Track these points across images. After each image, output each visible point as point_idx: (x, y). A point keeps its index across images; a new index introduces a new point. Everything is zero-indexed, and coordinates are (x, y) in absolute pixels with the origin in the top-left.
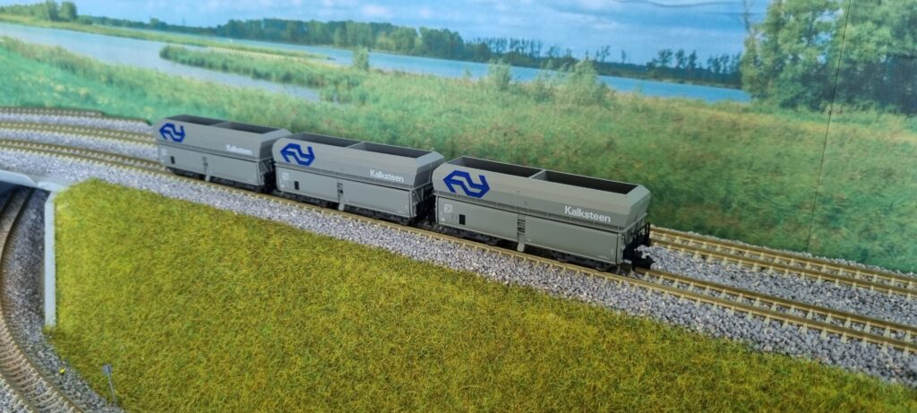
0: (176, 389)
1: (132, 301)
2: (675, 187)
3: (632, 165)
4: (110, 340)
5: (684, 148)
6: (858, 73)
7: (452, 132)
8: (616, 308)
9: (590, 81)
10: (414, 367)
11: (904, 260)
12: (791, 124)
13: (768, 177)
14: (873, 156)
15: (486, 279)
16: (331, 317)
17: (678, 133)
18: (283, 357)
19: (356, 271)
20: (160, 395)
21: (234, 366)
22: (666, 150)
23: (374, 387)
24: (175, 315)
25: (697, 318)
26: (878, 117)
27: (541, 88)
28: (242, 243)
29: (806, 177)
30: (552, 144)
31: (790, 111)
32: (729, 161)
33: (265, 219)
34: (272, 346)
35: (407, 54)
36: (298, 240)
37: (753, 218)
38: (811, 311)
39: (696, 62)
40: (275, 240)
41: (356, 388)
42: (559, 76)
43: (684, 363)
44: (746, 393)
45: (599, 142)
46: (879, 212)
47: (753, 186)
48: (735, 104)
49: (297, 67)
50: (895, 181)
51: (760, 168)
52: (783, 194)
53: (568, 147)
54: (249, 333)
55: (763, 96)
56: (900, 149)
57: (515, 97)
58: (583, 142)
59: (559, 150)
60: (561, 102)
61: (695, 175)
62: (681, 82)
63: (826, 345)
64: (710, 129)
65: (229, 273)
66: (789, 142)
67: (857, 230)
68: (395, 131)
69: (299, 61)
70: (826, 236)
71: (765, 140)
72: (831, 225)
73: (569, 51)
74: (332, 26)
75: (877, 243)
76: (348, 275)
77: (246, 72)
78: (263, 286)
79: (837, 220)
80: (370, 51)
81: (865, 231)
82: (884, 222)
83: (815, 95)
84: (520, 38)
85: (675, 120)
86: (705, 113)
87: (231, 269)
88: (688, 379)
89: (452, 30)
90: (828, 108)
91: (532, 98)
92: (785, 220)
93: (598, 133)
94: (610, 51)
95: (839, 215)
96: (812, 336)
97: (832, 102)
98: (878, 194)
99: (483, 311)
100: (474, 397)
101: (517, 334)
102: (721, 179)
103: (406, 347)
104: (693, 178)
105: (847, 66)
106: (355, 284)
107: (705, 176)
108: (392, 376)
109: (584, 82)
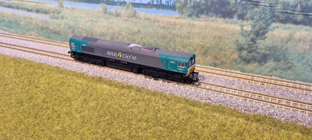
2: (159, 44)
3: (146, 37)
5: (161, 31)
6: (209, 5)
8: (126, 82)
9: (131, 9)
10: (62, 104)
11: (226, 66)
12: (191, 22)
13: (186, 40)
14: (215, 32)
15: (88, 75)
16: (38, 90)
17: (159, 26)
18: (21, 104)
22: (156, 32)
23: (49, 111)
26: (216, 19)
27: (117, 12)
28: (12, 66)
29: (197, 40)
30: (122, 31)
31: (191, 18)
32: (174, 35)
33: (21, 58)
34: (18, 100)
35: (75, 2)
36: (30, 64)
39: (162, 2)
40: (23, 65)
41: (43, 112)
42: (122, 8)
45: (136, 30)
46: (218, 50)
48: (175, 16)
49: (40, 7)
50: (222, 40)
51: (184, 37)
52: (191, 46)
53: (126, 32)
54: (11, 96)
55: (182, 13)
56: (223, 29)
57: (109, 16)
58: (131, 30)
59: (124, 33)
60: (123, 17)
61: (165, 40)
62: (158, 9)
64: (168, 25)
66: (191, 28)
67: (213, 57)
68: (74, 28)
69: (41, 5)
70: (204, 59)
71: (184, 27)
72: (206, 55)
75: (219, 60)
76: (44, 75)
77: (25, 9)
78: (17, 80)
79: (207, 53)
80: (63, 1)
81: (215, 56)
82: (220, 54)
83: (197, 12)
85: (158, 22)
86: (166, 19)
87: (8, 75)
88: (142, 103)
90: (201, 16)
91: (114, 16)
93: (135, 27)
95: (207, 52)
97: (202, 15)
98: (218, 44)
99: (85, 85)
100: (79, 113)
101: (94, 92)
102: (172, 41)
103: (60, 98)
104: (164, 41)
105: (205, 2)
106: (46, 78)
107: (168, 41)
108: (55, 107)
109: (129, 10)
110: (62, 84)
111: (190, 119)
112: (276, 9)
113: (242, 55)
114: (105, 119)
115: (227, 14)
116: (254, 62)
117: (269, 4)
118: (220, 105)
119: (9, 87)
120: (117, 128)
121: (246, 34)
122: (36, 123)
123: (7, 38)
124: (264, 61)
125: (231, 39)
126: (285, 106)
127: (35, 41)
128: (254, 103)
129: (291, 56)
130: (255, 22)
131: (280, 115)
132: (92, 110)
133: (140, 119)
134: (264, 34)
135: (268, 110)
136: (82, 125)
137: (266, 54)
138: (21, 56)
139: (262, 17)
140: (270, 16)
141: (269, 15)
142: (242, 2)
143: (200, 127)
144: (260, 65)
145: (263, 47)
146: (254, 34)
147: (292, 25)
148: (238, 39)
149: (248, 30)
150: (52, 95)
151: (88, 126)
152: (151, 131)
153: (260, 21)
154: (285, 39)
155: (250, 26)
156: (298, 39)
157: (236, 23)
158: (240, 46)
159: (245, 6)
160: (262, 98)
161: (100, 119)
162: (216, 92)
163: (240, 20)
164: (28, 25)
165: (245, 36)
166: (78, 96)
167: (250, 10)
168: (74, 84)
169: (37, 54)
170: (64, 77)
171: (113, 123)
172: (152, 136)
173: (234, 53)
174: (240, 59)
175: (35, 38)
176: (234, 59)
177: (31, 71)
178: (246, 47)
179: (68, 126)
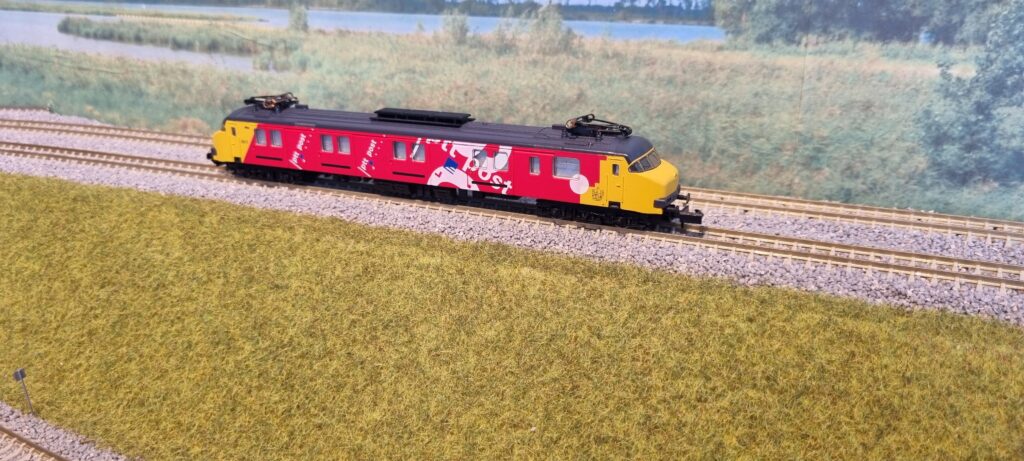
0: (104, 392)
1: (44, 301)
4: (21, 347)
5: (658, 94)
7: (407, 96)
8: (595, 257)
9: (554, 28)
10: (378, 338)
11: (887, 197)
12: (767, 60)
13: (748, 119)
14: (852, 88)
15: (452, 239)
16: (282, 295)
17: (652, 79)
18: (228, 345)
19: (308, 243)
20: (86, 400)
21: (171, 359)
22: (641, 99)
23: (335, 364)
24: (98, 311)
25: (680, 259)
26: (854, 46)
28: (173, 225)
29: (785, 117)
30: (517, 101)
31: (766, 46)
32: (706, 106)
33: (198, 197)
34: (214, 333)
35: (351, 9)
36: (237, 215)
37: (734, 165)
38: (795, 244)
41: (315, 367)
43: (668, 303)
44: (733, 326)
45: (568, 95)
46: (860, 148)
47: (732, 130)
48: (710, 42)
49: (223, 33)
50: (874, 114)
51: (739, 111)
52: (763, 137)
53: (534, 103)
54: (186, 322)
55: (738, 32)
56: (879, 78)
57: (474, 51)
58: (550, 96)
59: (525, 107)
60: (525, 53)
61: (672, 124)
62: (652, 22)
63: (811, 273)
64: (684, 72)
65: (160, 257)
66: (766, 80)
67: (839, 170)
68: (343, 99)
69: (227, 26)
70: (809, 178)
71: (741, 79)
72: (814, 165)
75: (860, 180)
76: (297, 248)
77: (164, 42)
78: (200, 270)
79: (818, 159)
80: (308, 9)
81: (849, 168)
82: (866, 158)
83: (790, 27)
85: (648, 65)
86: (678, 55)
87: (161, 253)
88: (673, 318)
90: (804, 40)
91: (493, 51)
92: (768, 164)
93: (567, 85)
95: (820, 155)
96: (797, 266)
97: (807, 33)
98: (858, 129)
99: (452, 271)
100: (446, 362)
101: (489, 292)
102: (699, 126)
103: (368, 318)
104: (669, 127)
106: (308, 256)
107: (682, 124)
108: (356, 350)
109: (549, 29)
110: (370, 271)
113: (944, 158)
114: (547, 377)
115: (895, 29)
116: (984, 181)
118: (943, 310)
119: (173, 294)
121: (958, 90)
122: (295, 406)
123: (108, 137)
124: (1017, 175)
125: (907, 110)
130: (991, 51)
133: (680, 371)
134: (1017, 87)
136: (466, 401)
138: (192, 191)
139: (1016, 32)
143: (896, 383)
144: (1002, 189)
145: (1017, 130)
146: (987, 88)
148: (930, 109)
149: (964, 77)
150: (338, 309)
153: (1008, 46)
155: (973, 62)
157: (924, 57)
158: (937, 129)
162: (912, 273)
163: (940, 46)
164: (173, 95)
165: (954, 96)
167: (975, 13)
168: (411, 270)
170: (371, 250)
173: (914, 152)
174: (934, 173)
175: (201, 134)
176: (914, 172)
177: (249, 237)
178: (957, 131)
179: (413, 406)
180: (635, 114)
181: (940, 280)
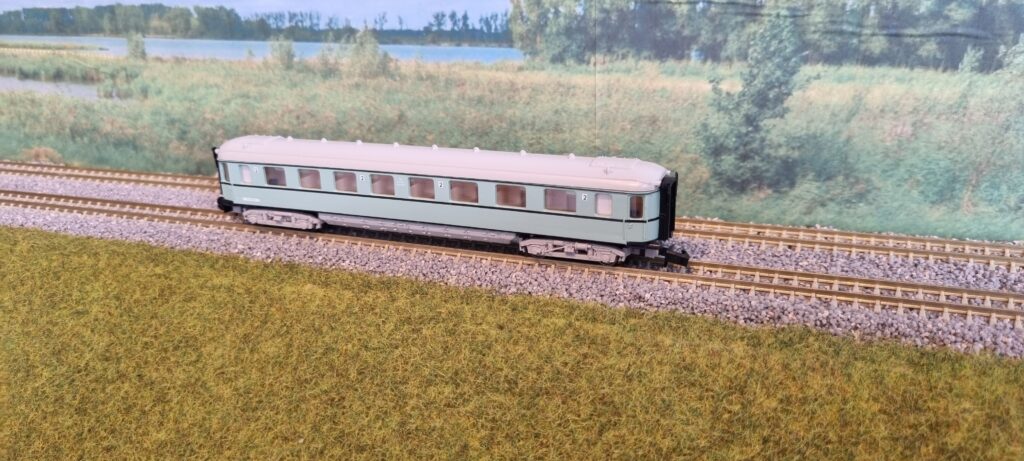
3: (424, 137)
5: (470, 113)
6: (613, 22)
8: (375, 272)
9: (373, 51)
10: (169, 359)
12: (563, 79)
13: (551, 135)
14: (638, 104)
15: (249, 259)
16: (82, 321)
17: (463, 99)
18: (28, 371)
19: (111, 268)
22: (455, 118)
23: (126, 386)
25: (452, 272)
26: (637, 61)
29: (583, 132)
30: (345, 123)
31: (560, 66)
32: (513, 124)
33: (15, 226)
34: (15, 360)
35: (185, 37)
36: (47, 243)
39: (469, 22)
40: (23, 246)
41: (108, 390)
43: (431, 314)
44: (484, 333)
45: (390, 115)
47: (539, 146)
48: (510, 63)
49: (67, 62)
50: (659, 128)
51: (542, 128)
53: (361, 125)
55: (534, 53)
56: (660, 94)
57: (301, 75)
58: (374, 118)
59: (352, 127)
60: (348, 77)
62: (459, 45)
64: (491, 92)
66: (564, 98)
69: (69, 55)
71: (542, 97)
73: (347, 20)
74: (100, 10)
76: (101, 273)
77: (11, 72)
80: (144, 37)
83: (579, 47)
84: (297, 10)
85: (459, 86)
86: (485, 75)
88: (433, 328)
89: (228, 7)
90: (593, 60)
91: (319, 75)
93: (388, 106)
94: (387, 17)
97: (594, 53)
98: (648, 142)
99: (241, 291)
100: (230, 380)
101: (273, 309)
102: (509, 143)
103: (160, 340)
105: (602, 16)
106: (109, 282)
107: (493, 141)
108: (145, 372)
109: (367, 53)
110: (165, 294)
111: (587, 361)
112: (808, 24)
113: (723, 168)
114: (317, 390)
115: (670, 48)
116: (760, 188)
117: (788, 9)
118: (673, 311)
120: (358, 414)
121: (729, 104)
122: (86, 429)
124: (787, 182)
125: (687, 123)
126: (859, 296)
127: (53, 175)
128: (771, 296)
129: (862, 159)
130: (753, 67)
131: (848, 323)
132: (273, 368)
133: (434, 378)
134: (779, 99)
135: (811, 313)
136: (244, 416)
137: (790, 160)
138: (13, 220)
139: (772, 49)
140: (795, 43)
141: (790, 42)
142: (709, 9)
143: (619, 381)
144: (776, 195)
145: (782, 140)
146: (753, 101)
147: (859, 67)
148: (707, 122)
149: (732, 92)
150: (134, 332)
151: (264, 417)
152: (468, 409)
153: (767, 61)
154: (841, 111)
155: (739, 78)
156: (877, 108)
157: (697, 73)
158: (715, 141)
159: (721, 20)
160: (791, 282)
161: (301, 391)
162: (657, 277)
163: (709, 63)
164: (24, 125)
165: (725, 110)
166: (222, 327)
167: (736, 32)
168: (204, 291)
169: (66, 210)
170: (169, 272)
171: (344, 398)
172: (474, 425)
173: (696, 163)
174: (716, 183)
175: (52, 164)
176: (699, 182)
177: (55, 264)
178: (731, 142)
179: (195, 425)
180: (451, 132)
181: (680, 284)
